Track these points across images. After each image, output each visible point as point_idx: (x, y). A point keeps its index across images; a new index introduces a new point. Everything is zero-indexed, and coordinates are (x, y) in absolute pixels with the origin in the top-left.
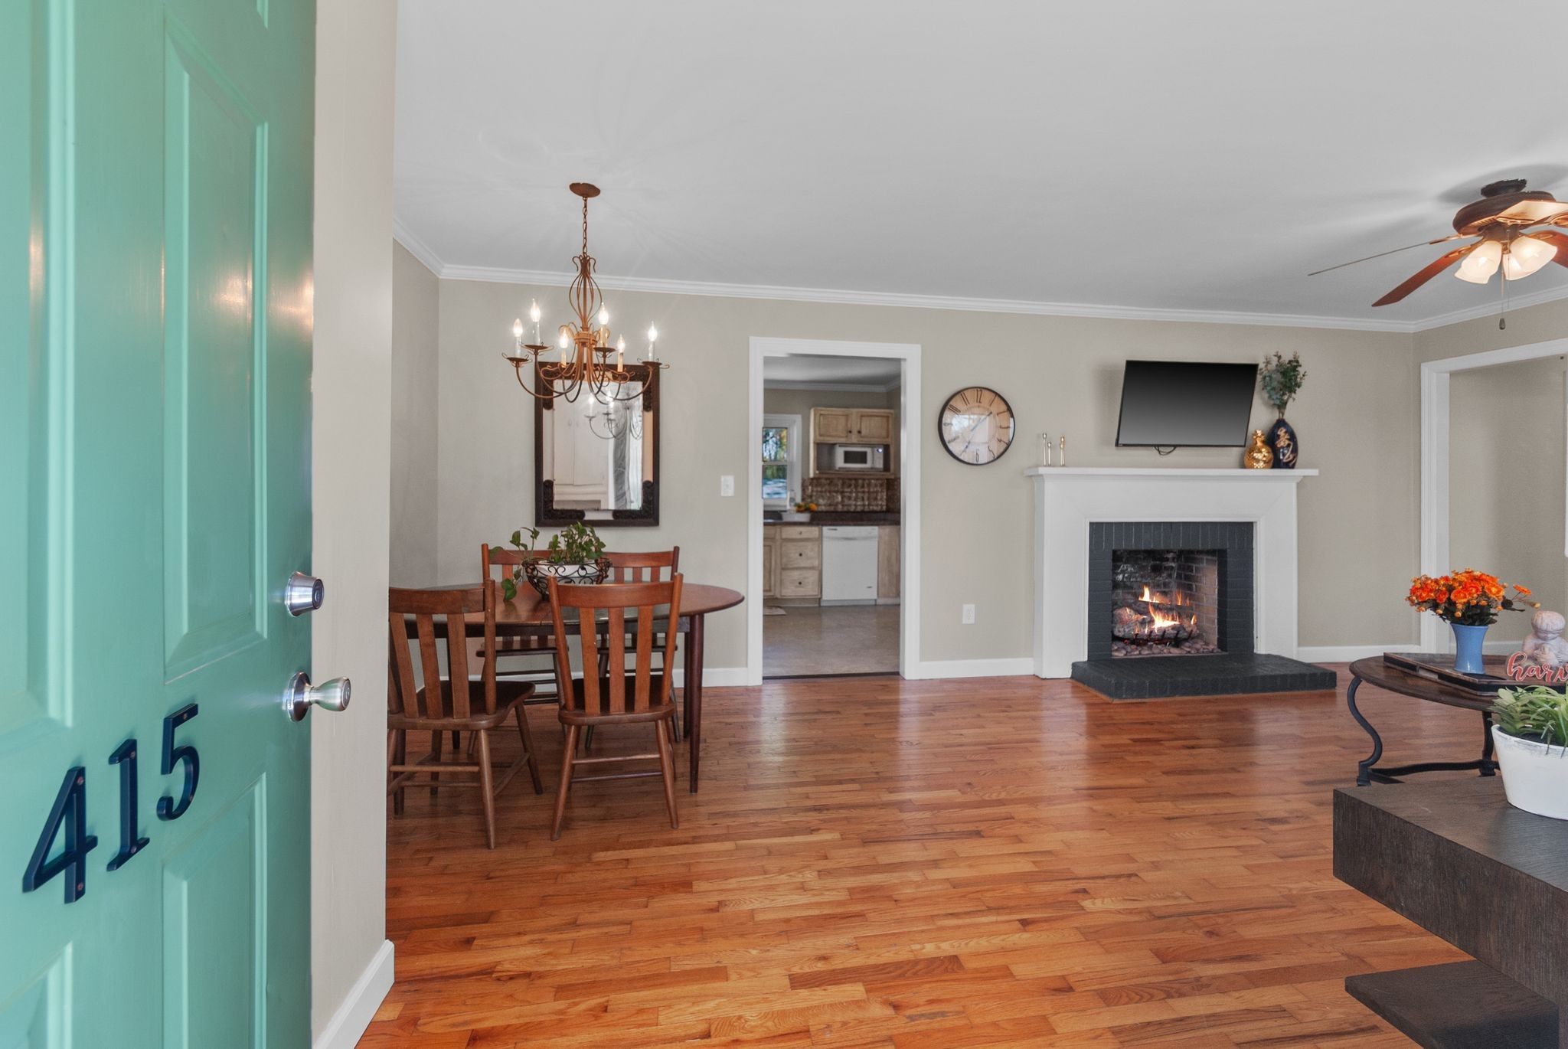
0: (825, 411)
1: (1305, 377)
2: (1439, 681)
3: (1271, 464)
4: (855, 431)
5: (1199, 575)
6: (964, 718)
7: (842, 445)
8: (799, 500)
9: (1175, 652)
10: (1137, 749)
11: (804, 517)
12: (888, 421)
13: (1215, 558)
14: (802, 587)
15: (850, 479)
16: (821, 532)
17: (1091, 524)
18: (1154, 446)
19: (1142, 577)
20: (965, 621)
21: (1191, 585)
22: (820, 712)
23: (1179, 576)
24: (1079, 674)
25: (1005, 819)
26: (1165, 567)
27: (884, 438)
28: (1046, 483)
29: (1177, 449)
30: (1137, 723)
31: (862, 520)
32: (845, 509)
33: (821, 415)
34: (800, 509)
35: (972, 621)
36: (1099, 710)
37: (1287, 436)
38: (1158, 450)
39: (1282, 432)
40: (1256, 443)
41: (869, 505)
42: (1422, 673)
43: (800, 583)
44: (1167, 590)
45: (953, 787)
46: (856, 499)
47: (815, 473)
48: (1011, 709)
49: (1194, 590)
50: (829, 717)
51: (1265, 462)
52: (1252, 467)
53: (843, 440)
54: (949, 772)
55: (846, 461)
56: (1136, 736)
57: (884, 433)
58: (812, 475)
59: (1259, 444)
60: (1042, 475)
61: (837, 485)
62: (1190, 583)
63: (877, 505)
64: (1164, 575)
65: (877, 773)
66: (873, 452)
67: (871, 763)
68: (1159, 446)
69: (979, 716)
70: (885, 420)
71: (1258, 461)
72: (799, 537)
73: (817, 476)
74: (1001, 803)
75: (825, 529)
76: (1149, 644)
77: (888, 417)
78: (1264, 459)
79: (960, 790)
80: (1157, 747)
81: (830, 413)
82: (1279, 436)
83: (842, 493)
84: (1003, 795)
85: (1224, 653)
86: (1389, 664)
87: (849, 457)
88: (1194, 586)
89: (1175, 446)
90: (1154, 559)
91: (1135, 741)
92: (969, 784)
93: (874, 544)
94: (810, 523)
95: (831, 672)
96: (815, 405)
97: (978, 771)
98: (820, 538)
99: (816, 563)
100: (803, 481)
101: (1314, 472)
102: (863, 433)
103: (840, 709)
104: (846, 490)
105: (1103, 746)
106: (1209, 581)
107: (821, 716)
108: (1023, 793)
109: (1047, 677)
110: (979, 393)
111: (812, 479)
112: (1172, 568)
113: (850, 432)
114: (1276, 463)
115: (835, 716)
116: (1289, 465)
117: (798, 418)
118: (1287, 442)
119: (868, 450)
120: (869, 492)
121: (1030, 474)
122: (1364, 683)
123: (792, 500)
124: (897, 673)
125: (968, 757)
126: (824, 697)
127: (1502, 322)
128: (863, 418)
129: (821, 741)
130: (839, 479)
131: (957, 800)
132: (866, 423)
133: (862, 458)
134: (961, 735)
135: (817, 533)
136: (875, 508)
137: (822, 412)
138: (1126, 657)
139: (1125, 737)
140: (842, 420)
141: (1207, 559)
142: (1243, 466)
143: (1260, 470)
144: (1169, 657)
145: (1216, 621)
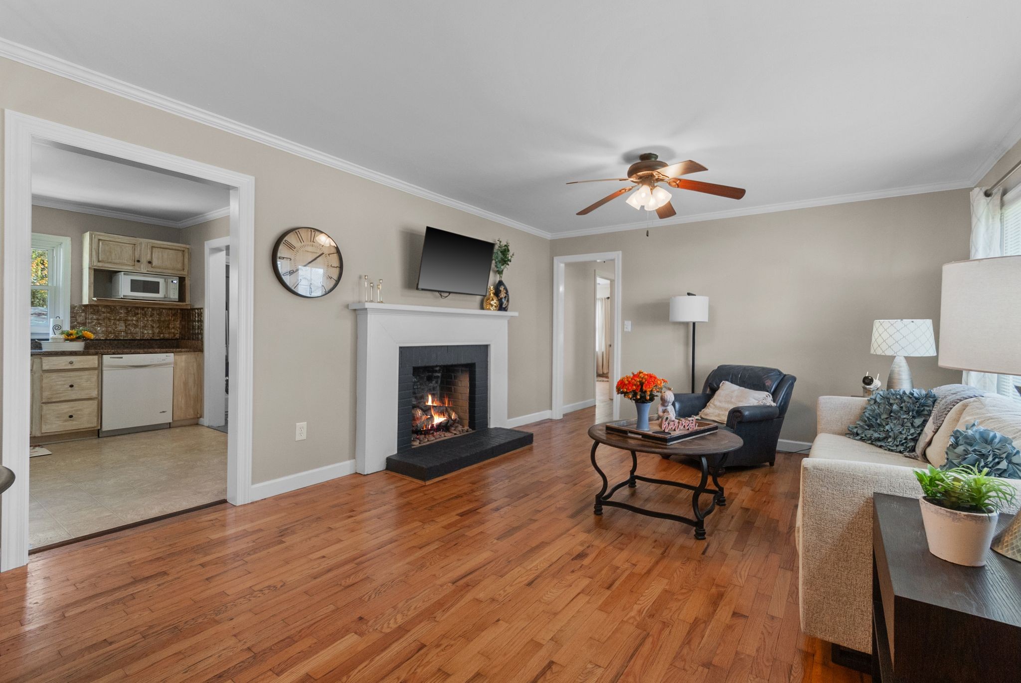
0: (104, 236)
1: (513, 256)
2: (643, 439)
3: (498, 308)
4: (144, 260)
5: (456, 381)
6: (317, 536)
7: (127, 273)
8: (67, 327)
9: (448, 436)
10: (467, 522)
11: (78, 346)
12: (184, 256)
13: (468, 369)
14: (73, 420)
15: (137, 308)
16: (101, 363)
17: (400, 348)
18: (439, 291)
19: (421, 384)
20: (298, 438)
21: (451, 388)
22: (135, 581)
23: (442, 382)
24: (392, 465)
25: (418, 652)
26: (435, 377)
27: (180, 270)
28: (369, 316)
29: (451, 294)
30: (452, 498)
31: (152, 347)
32: (129, 337)
33: (99, 240)
34: (69, 338)
35: (304, 437)
36: (422, 494)
37: (505, 292)
38: (441, 295)
39: (502, 288)
40: (490, 294)
41: (160, 333)
42: (630, 435)
43: (71, 416)
44: (435, 392)
45: (345, 631)
46: (144, 327)
47: (90, 300)
48: (355, 513)
49: (453, 391)
50: (152, 585)
51: (495, 307)
52: (489, 309)
53: (129, 268)
54: (333, 611)
55: (133, 289)
56: (460, 511)
57: (179, 266)
58: (86, 301)
59: (492, 295)
60: (366, 309)
61: (119, 313)
62: (450, 386)
63: (169, 333)
64: (434, 382)
65: (249, 649)
66: (166, 282)
67: (235, 636)
68: (441, 292)
69: (330, 529)
70: (180, 254)
71: (492, 305)
72: (70, 367)
73: (93, 303)
74: (402, 630)
75: (107, 359)
76: (431, 432)
77: (184, 251)
78: (495, 305)
79: (356, 633)
80: (476, 518)
81: (111, 239)
82: (501, 290)
83: (126, 321)
84: (400, 620)
85: (474, 431)
86: (609, 432)
87: (136, 286)
88: (453, 388)
89: (450, 293)
90: (429, 371)
91: (462, 515)
92: (361, 619)
93: (170, 370)
94: (85, 352)
95: (138, 519)
96: (92, 229)
97: (360, 598)
98: (100, 368)
99: (94, 393)
100: (73, 308)
101: (516, 314)
102: (155, 263)
103: (164, 569)
104: (129, 318)
105: (444, 527)
106: (463, 384)
107: (140, 587)
108: (415, 608)
109: (369, 473)
110: (313, 233)
111: (86, 306)
112: (438, 377)
113: (138, 261)
114: (501, 308)
115: (160, 580)
116: (505, 309)
117: (67, 241)
118: (505, 295)
119: (161, 281)
120: (159, 321)
121: (354, 308)
122: (600, 444)
123: (57, 327)
124: (224, 501)
125: (343, 583)
126: (136, 557)
127: (648, 232)
128: (154, 250)
129: (151, 627)
130: (121, 307)
131: (360, 649)
132: (157, 254)
133: (153, 287)
134: (324, 557)
135: (96, 362)
136: (167, 336)
137: (101, 238)
138: (420, 445)
139: (454, 513)
140: (129, 249)
141: (462, 370)
142: (482, 308)
143: (493, 312)
144: (446, 440)
145: (468, 410)
